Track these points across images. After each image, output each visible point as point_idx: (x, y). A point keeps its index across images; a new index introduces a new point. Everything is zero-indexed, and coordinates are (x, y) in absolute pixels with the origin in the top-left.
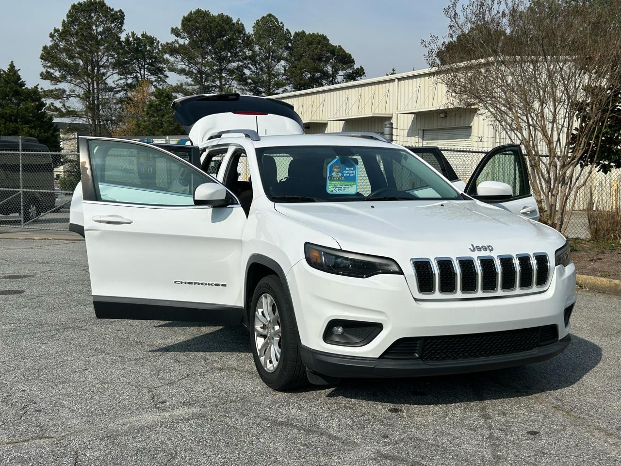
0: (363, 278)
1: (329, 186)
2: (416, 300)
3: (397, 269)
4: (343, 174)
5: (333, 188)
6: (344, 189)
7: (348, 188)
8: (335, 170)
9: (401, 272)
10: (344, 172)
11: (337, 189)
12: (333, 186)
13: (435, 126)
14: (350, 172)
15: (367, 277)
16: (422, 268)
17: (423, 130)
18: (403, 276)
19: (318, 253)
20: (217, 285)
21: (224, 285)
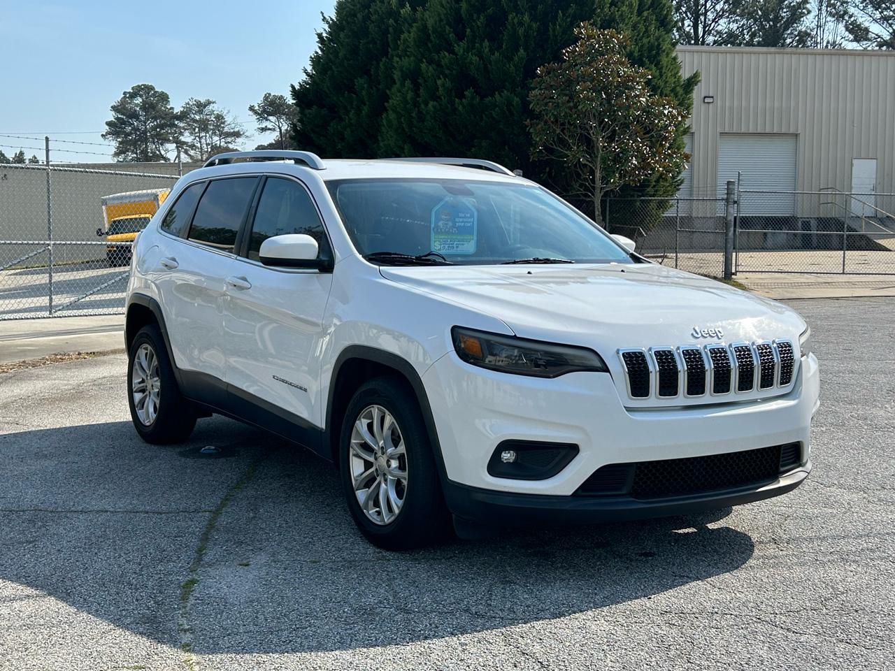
0: (550, 378)
1: (435, 242)
2: (629, 409)
3: (598, 364)
4: (455, 223)
5: (440, 245)
6: (457, 247)
7: (463, 244)
8: (443, 217)
9: (605, 369)
10: (457, 220)
11: (447, 246)
12: (440, 242)
14: (465, 220)
15: (554, 377)
16: (635, 362)
18: (608, 374)
19: (476, 341)
20: (301, 388)
21: (305, 390)
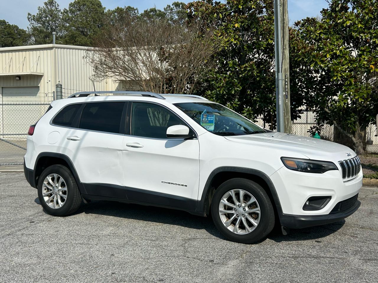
0: (322, 173)
2: (344, 182)
3: (336, 167)
6: (208, 128)
13: (12, 85)
15: (323, 173)
16: (342, 165)
17: (2, 88)
18: (338, 170)
19: (293, 162)
20: (182, 185)
21: (186, 186)
